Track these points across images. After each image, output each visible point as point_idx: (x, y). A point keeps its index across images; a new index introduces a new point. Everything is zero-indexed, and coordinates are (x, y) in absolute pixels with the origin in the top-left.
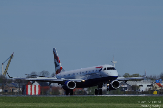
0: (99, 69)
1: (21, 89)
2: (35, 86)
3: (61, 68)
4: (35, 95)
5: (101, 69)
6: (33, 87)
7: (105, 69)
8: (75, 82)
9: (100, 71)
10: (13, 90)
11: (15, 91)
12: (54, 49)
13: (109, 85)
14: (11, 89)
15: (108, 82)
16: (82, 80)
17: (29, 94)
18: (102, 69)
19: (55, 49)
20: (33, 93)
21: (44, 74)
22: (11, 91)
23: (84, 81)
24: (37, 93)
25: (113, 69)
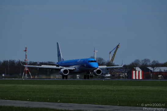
1: (126, 74)
2: (139, 72)
4: (136, 79)
6: (137, 72)
10: (119, 75)
11: (121, 76)
14: (118, 73)
17: (134, 78)
20: (137, 78)
21: (146, 62)
22: (118, 75)
24: (141, 78)
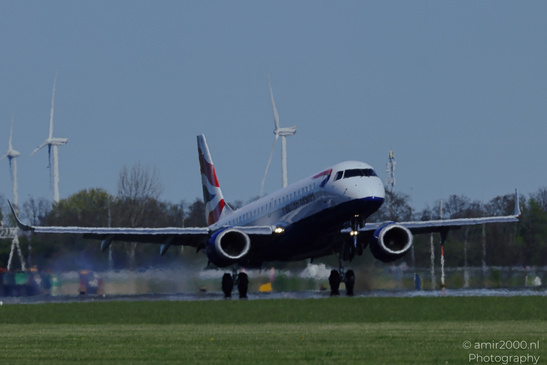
0: (322, 179)
3: (222, 204)
5: (326, 176)
7: (340, 175)
8: (249, 235)
9: (323, 184)
12: (200, 140)
13: (356, 233)
15: (353, 223)
16: (274, 227)
18: (329, 177)
19: (202, 140)
23: (279, 230)
25: (368, 173)
